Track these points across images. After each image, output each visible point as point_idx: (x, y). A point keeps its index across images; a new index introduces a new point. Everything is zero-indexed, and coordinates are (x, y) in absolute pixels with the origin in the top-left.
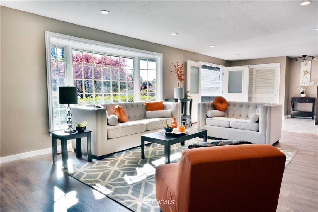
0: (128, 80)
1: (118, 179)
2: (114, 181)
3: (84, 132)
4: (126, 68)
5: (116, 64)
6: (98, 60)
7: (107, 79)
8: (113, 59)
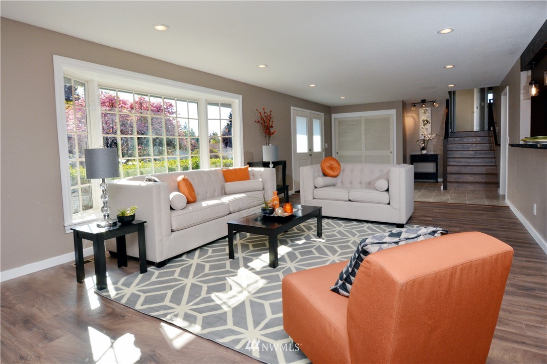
0: (179, 136)
1: (202, 299)
2: (197, 304)
3: (133, 224)
4: (174, 115)
5: (158, 109)
6: (130, 105)
7: (157, 134)
8: (154, 104)
